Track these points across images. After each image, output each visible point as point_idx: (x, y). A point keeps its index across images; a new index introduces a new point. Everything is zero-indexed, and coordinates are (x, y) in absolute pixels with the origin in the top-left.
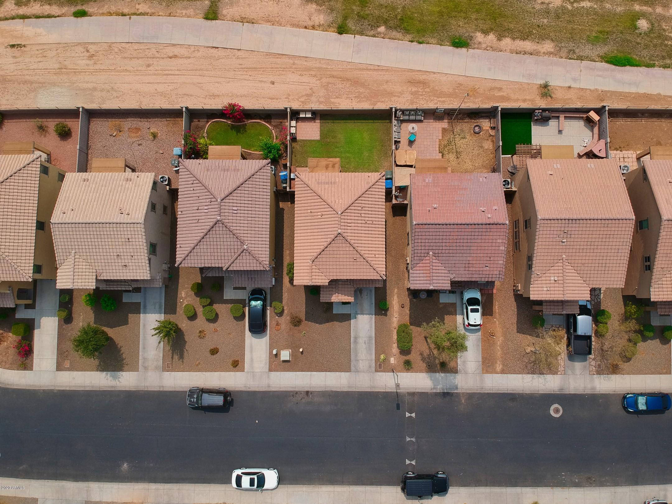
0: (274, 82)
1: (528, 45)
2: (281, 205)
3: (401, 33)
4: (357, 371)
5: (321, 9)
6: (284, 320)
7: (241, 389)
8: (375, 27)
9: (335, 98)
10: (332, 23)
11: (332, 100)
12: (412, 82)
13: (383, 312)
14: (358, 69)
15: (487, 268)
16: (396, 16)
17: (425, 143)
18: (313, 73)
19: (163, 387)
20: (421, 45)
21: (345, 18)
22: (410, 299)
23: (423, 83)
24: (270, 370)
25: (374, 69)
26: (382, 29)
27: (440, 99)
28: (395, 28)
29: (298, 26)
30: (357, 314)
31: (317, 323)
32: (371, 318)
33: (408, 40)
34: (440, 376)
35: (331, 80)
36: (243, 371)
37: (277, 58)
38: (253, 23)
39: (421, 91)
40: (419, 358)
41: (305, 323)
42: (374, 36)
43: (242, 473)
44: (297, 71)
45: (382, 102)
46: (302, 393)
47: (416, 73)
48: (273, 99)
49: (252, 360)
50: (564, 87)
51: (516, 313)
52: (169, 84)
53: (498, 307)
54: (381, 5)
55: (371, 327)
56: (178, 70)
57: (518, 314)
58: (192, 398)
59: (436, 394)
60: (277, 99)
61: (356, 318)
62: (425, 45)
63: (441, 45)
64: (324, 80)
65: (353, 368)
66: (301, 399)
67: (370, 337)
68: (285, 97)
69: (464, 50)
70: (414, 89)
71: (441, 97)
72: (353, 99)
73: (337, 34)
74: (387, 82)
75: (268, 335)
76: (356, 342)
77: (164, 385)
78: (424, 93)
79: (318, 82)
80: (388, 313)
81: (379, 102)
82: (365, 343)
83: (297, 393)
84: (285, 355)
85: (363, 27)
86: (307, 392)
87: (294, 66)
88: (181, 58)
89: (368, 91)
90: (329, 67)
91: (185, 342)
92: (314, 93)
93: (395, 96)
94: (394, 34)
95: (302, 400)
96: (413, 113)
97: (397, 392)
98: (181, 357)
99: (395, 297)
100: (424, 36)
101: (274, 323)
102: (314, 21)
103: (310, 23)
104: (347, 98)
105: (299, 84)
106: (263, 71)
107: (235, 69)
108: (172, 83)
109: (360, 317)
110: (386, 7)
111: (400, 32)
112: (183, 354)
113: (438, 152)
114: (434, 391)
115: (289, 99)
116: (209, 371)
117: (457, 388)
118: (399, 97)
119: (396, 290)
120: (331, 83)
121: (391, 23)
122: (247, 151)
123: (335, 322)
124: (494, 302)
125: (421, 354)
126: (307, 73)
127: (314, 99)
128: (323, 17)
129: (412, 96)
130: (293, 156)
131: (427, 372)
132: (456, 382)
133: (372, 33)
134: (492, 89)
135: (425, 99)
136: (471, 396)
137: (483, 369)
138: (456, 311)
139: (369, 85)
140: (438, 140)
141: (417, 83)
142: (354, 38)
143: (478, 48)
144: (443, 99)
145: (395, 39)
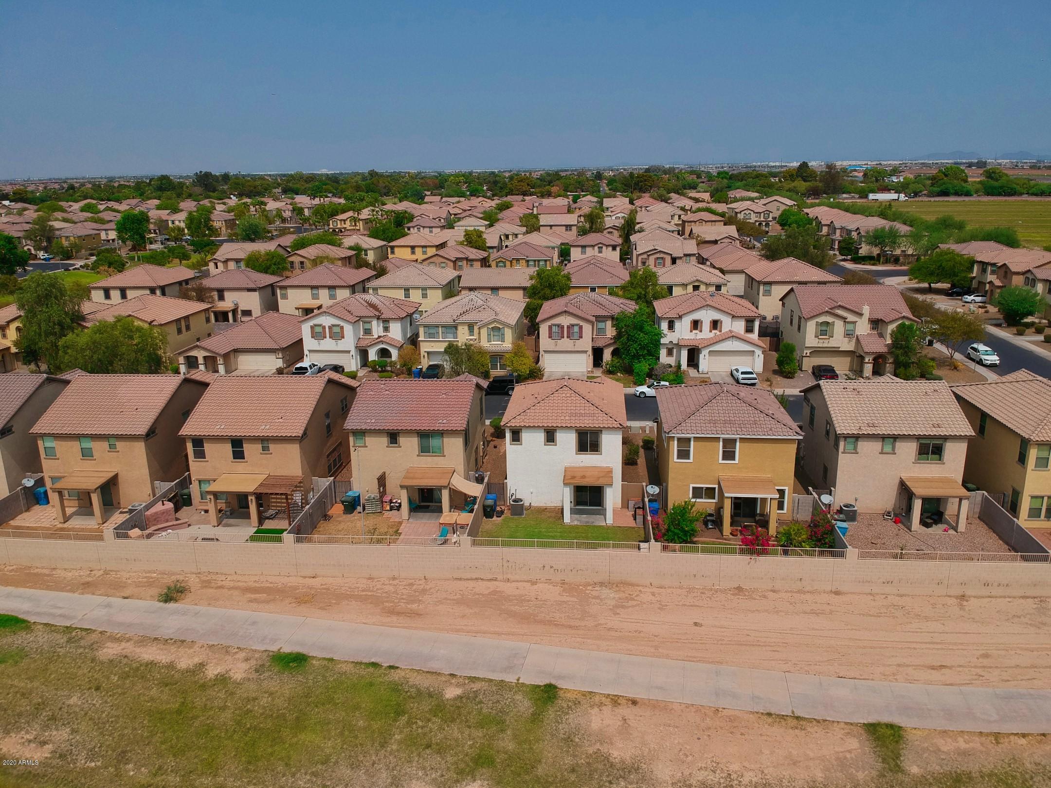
0: (695, 624)
8: (468, 698)
10: (569, 707)
12: (413, 615)
14: (518, 634)
16: (409, 723)
18: (613, 633)
20: (373, 660)
23: (392, 612)
25: (484, 633)
26: (451, 692)
27: (370, 594)
28: (419, 693)
29: (654, 705)
33: (399, 671)
35: (576, 623)
37: (695, 656)
39: (401, 604)
42: (473, 679)
44: (649, 637)
50: (137, 598)
52: (919, 630)
54: (439, 752)
63: (331, 660)
64: (589, 623)
69: (287, 649)
70: (414, 606)
71: (366, 595)
73: (559, 686)
79: (602, 621)
85: (495, 698)
94: (424, 682)
102: (615, 716)
103: (626, 711)
110: (428, 746)
111: (412, 687)
118: (446, 599)
121: (426, 705)
128: (593, 725)
133: (476, 686)
135: (398, 594)
141: (403, 613)
142: (519, 678)
143: (255, 651)
144: (364, 593)
145: (428, 672)
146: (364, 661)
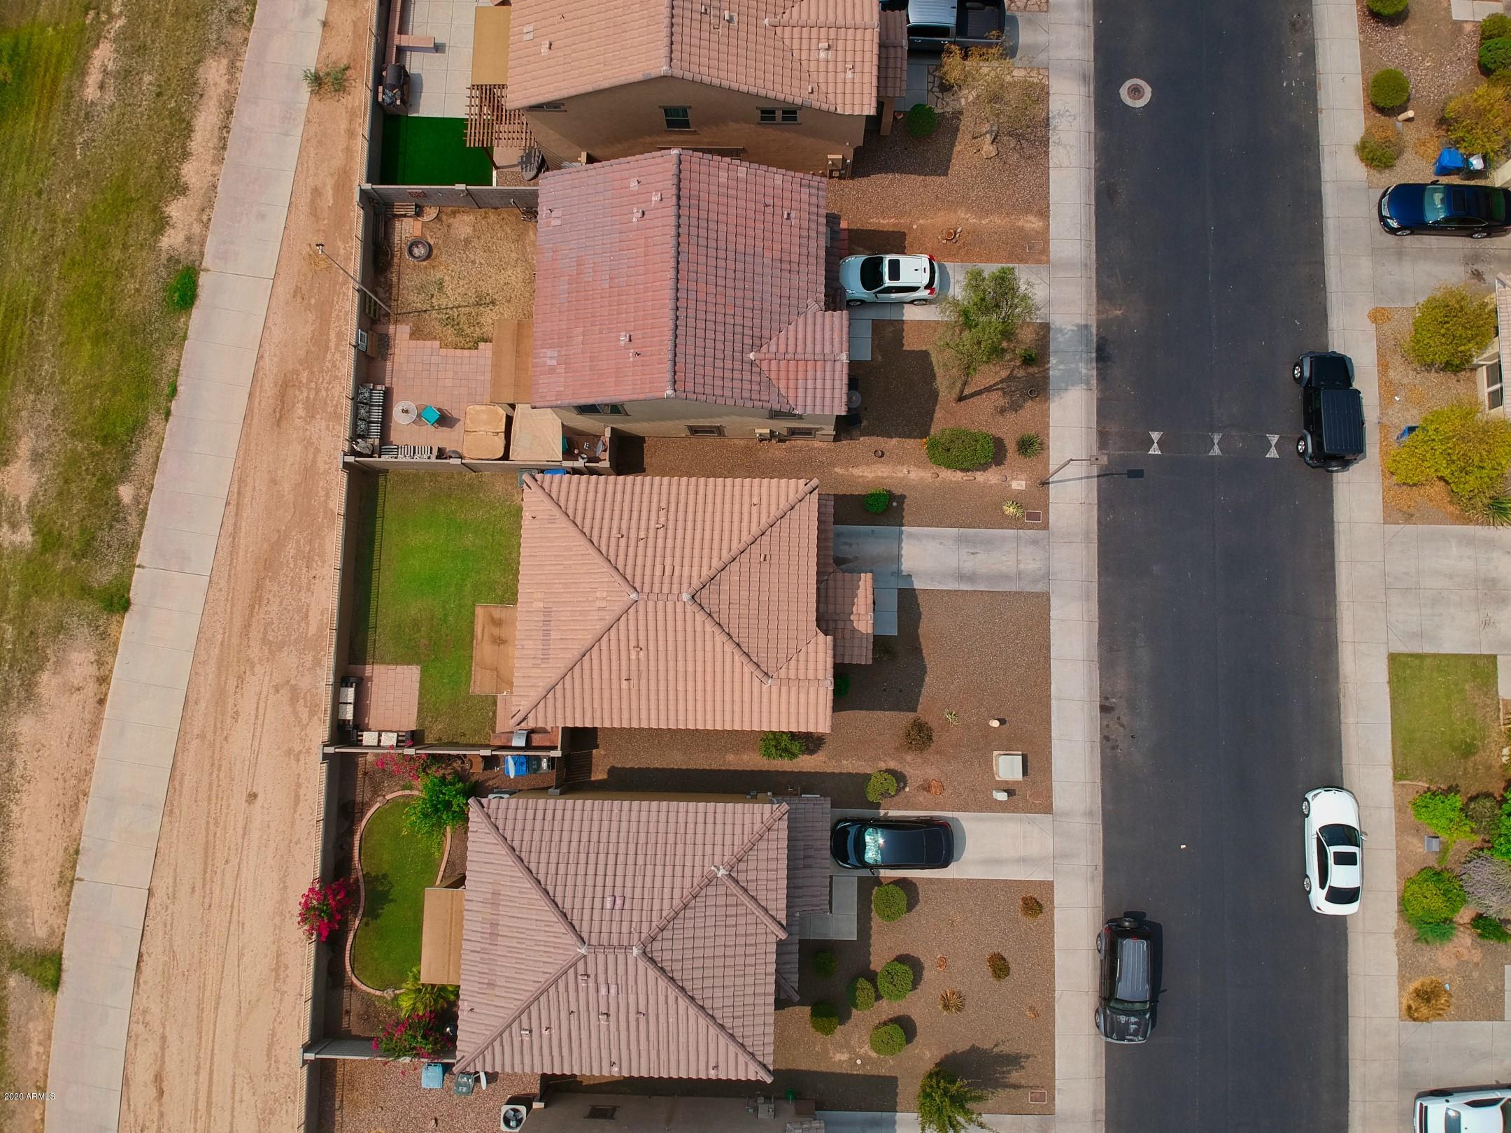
0: (250, 795)
1: (205, 121)
2: (599, 775)
3: (143, 442)
4: (1047, 576)
5: (53, 659)
6: (916, 768)
7: (1100, 890)
8: (118, 512)
9: (308, 624)
10: (97, 628)
11: (312, 630)
12: (280, 415)
13: (895, 504)
14: (232, 559)
15: (792, 215)
16: (93, 454)
17: (448, 383)
18: (232, 682)
19: (1095, 1113)
20: (180, 389)
21: (85, 591)
22: (861, 436)
23: (286, 387)
24: (1047, 809)
25: (237, 515)
26: (126, 492)
27: (332, 344)
28: (127, 456)
29: (96, 724)
30: (898, 573)
31: (923, 680)
32: (911, 535)
33: (162, 423)
34: (1056, 367)
35: (255, 633)
36: (1050, 885)
37: (181, 783)
38: (77, 852)
39: (305, 394)
40: (1011, 416)
41: (922, 713)
42: (143, 514)
43: (1322, 886)
44: (222, 729)
45: (327, 495)
46: (1105, 723)
47: (256, 404)
48: (297, 797)
49: (1022, 861)
50: (324, 39)
51: (898, 176)
52: (237, 1098)
53: (884, 218)
54: (60, 494)
55: (934, 537)
56: (197, 1073)
57: (902, 171)
58: (1128, 1029)
59: (1102, 377)
60: (299, 786)
61: (910, 576)
62: (181, 380)
63: (185, 338)
64: (255, 651)
65: (1039, 588)
66: (1123, 726)
67: (960, 540)
68: (293, 761)
69: (203, 279)
70: (300, 410)
71: (328, 340)
72: (313, 573)
73: (127, 615)
74: (274, 482)
75: (956, 814)
76: (971, 578)
77: (1091, 1109)
78: (313, 385)
79: (258, 669)
80: (897, 491)
81: (326, 502)
82: (973, 554)
83: (1106, 738)
84: (1008, 767)
85: (115, 543)
86: (1105, 709)
87: (210, 736)
88: (163, 1063)
89: (294, 533)
90: (219, 637)
91: (974, 1049)
92: (288, 681)
93: (314, 461)
94: (142, 459)
95: (1125, 723)
96: (363, 411)
97: (1098, 476)
98: (1014, 1060)
99: (857, 472)
100: (156, 383)
101: (922, 797)
102: (85, 679)
103: (91, 688)
104: (309, 590)
105: (259, 722)
106: (217, 824)
107: (206, 906)
108: (233, 1092)
109: (907, 565)
110: (66, 481)
111: (139, 445)
112: (1008, 1056)
113: (474, 352)
114: (1094, 382)
115: (300, 752)
116: (1052, 982)
117: (1086, 327)
118: (317, 451)
119: (838, 470)
120: (265, 634)
121: (112, 467)
122: (441, 874)
123: (920, 631)
124: (869, 227)
125: (1002, 411)
126: (231, 701)
127: (304, 683)
128: (76, 654)
129: (318, 416)
130: (463, 740)
131: (1047, 399)
132: (1069, 327)
133: (133, 519)
134: (314, 213)
135: (329, 383)
136: (1104, 294)
137: (1039, 262)
138: (891, 322)
139: (279, 531)
140: (443, 352)
141: (282, 402)
142: (143, 567)
143: (202, 245)
144: (333, 336)
145: (158, 457)
146: (180, 379)
